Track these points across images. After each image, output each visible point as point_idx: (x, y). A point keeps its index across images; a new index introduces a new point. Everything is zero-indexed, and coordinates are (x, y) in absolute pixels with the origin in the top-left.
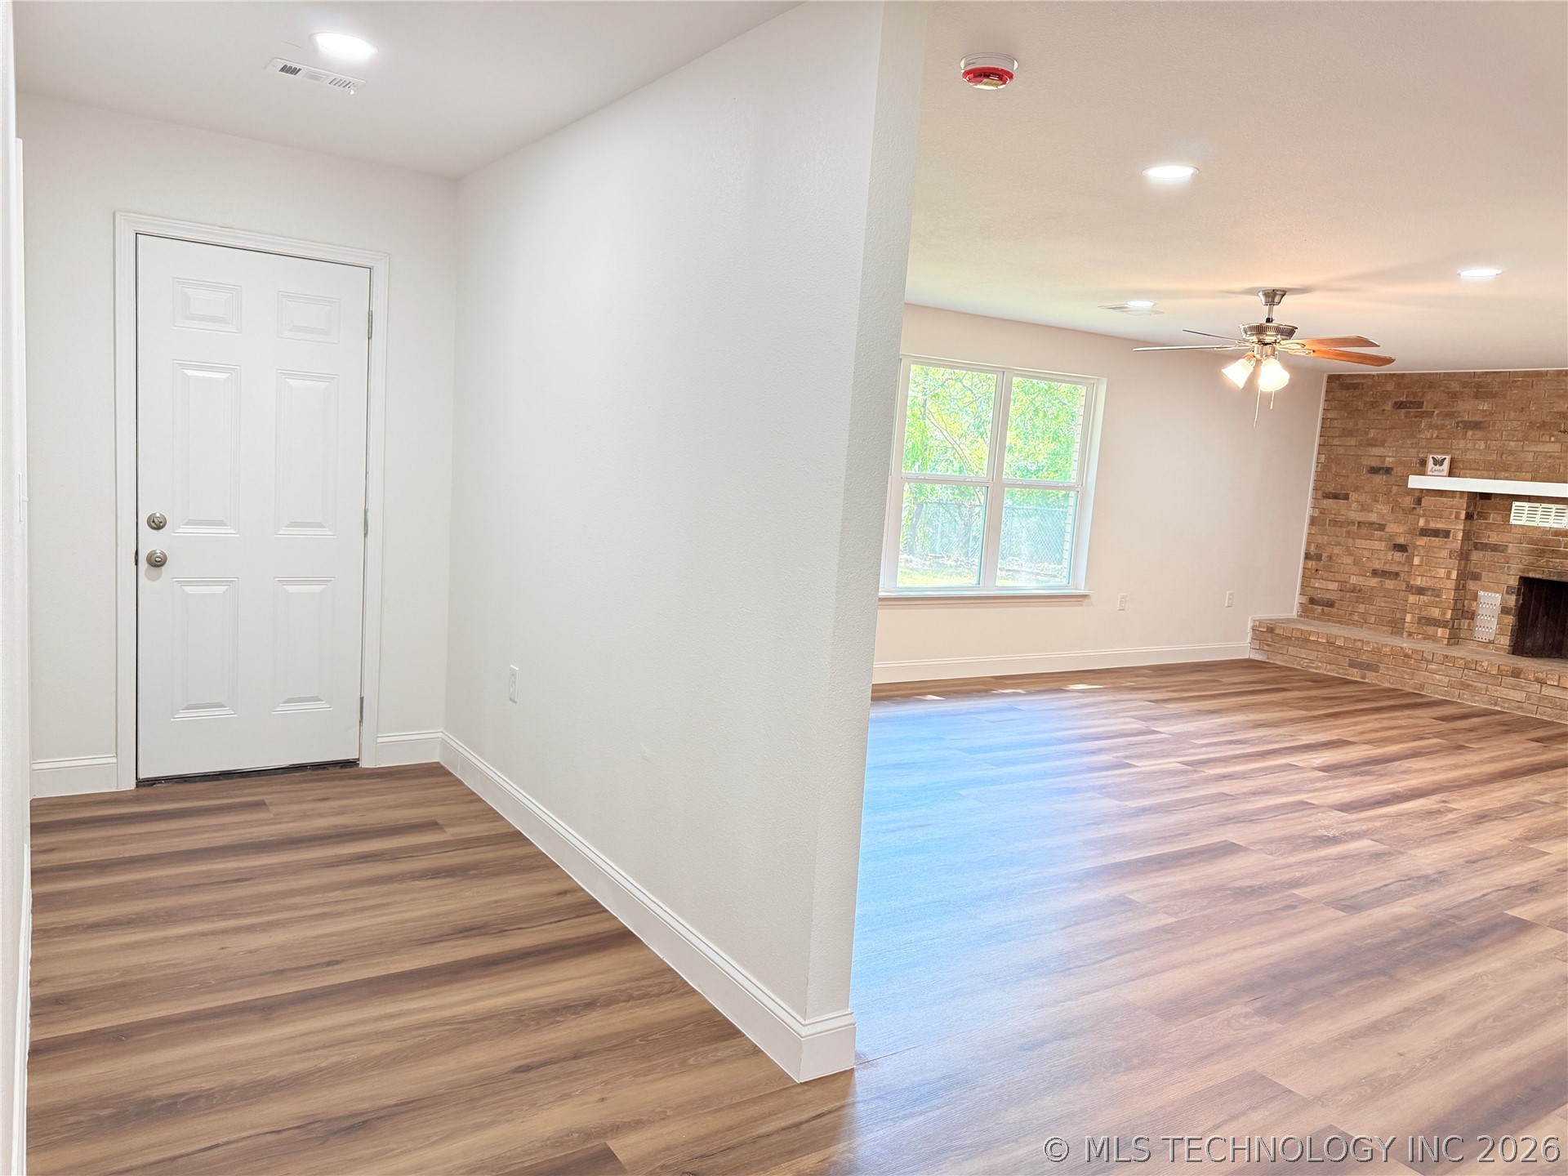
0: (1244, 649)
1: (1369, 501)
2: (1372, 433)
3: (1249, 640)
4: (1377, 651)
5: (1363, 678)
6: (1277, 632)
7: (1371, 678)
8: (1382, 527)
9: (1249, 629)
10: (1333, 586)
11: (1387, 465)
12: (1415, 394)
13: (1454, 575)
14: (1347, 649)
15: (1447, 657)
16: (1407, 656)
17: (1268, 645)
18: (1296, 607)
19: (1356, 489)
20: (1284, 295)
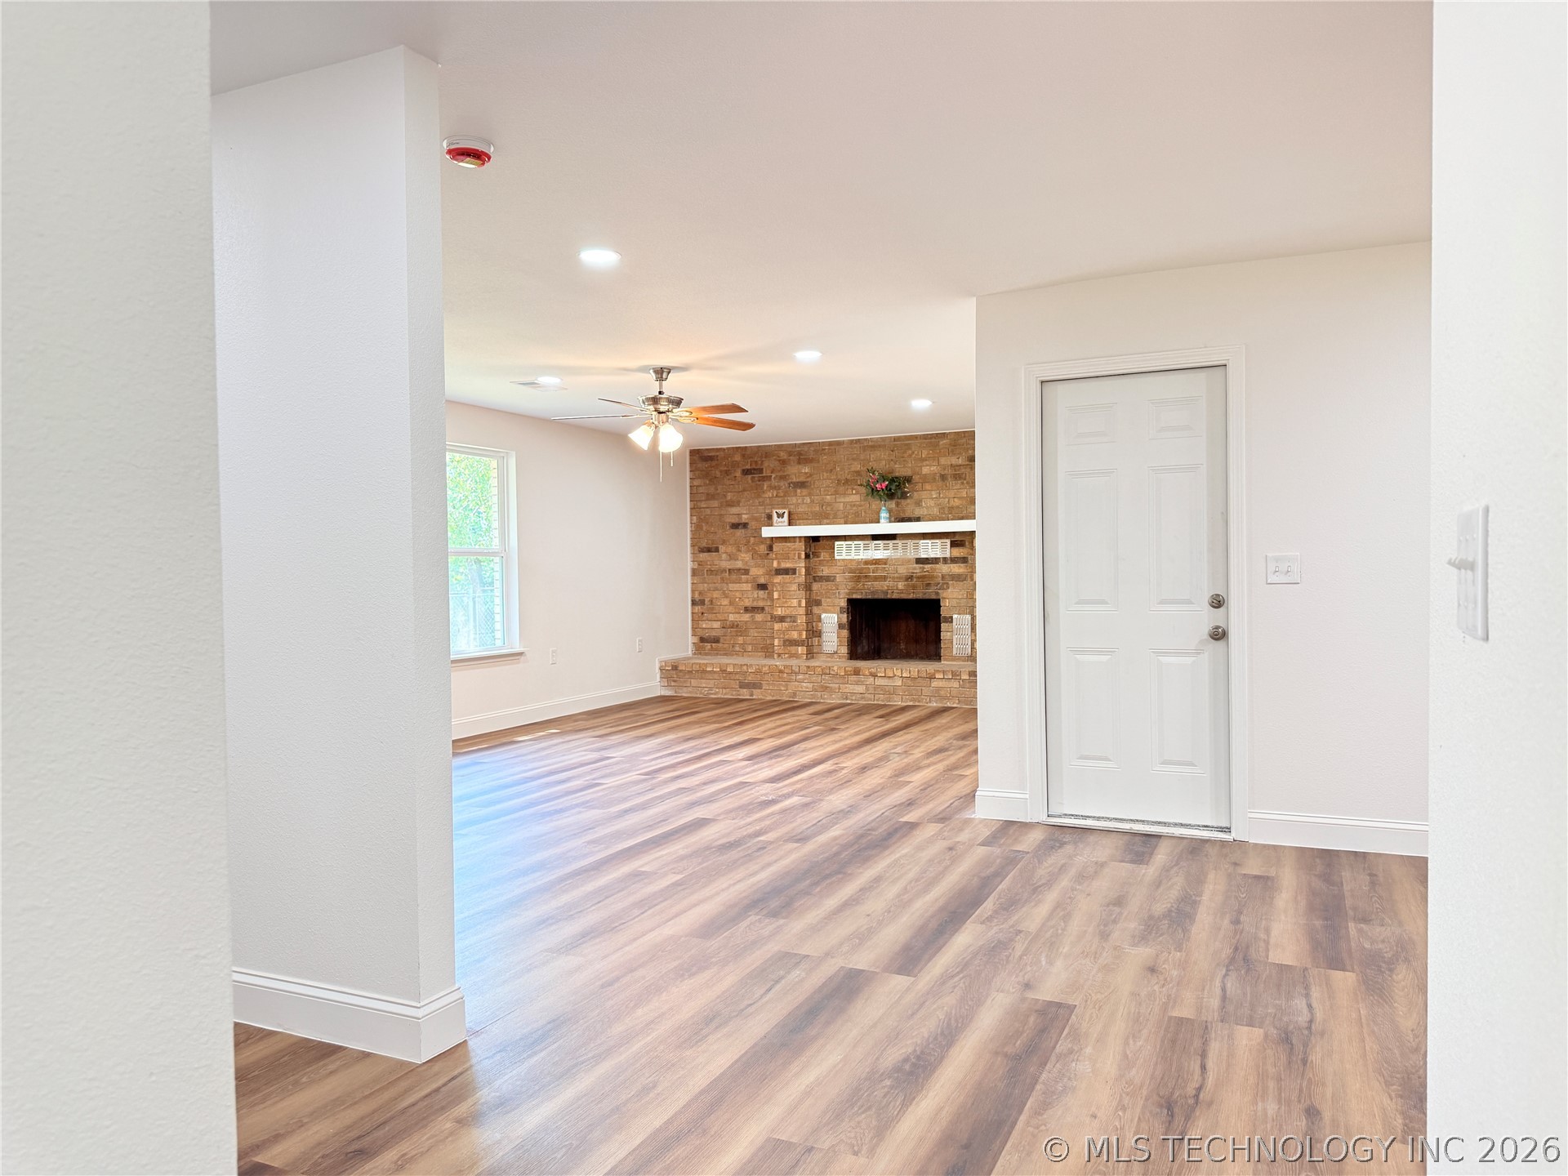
0: (654, 686)
1: (734, 551)
2: (729, 496)
3: (658, 679)
4: (758, 672)
5: (752, 695)
6: (680, 668)
7: (757, 694)
8: (746, 572)
9: (657, 670)
10: (716, 625)
11: (743, 521)
12: (756, 462)
13: (803, 603)
14: (737, 673)
15: (808, 667)
16: (781, 672)
17: (674, 681)
18: (690, 647)
19: (724, 542)
20: (669, 373)
